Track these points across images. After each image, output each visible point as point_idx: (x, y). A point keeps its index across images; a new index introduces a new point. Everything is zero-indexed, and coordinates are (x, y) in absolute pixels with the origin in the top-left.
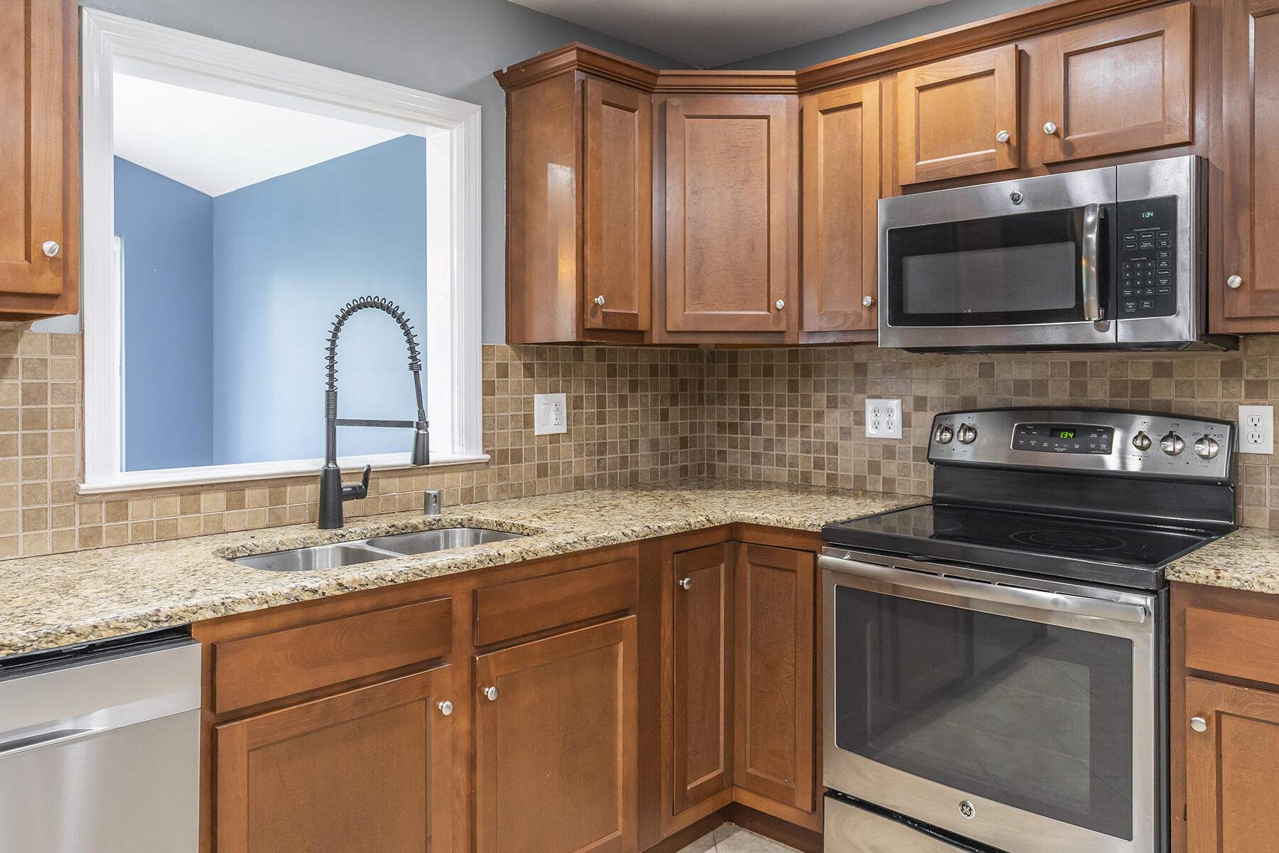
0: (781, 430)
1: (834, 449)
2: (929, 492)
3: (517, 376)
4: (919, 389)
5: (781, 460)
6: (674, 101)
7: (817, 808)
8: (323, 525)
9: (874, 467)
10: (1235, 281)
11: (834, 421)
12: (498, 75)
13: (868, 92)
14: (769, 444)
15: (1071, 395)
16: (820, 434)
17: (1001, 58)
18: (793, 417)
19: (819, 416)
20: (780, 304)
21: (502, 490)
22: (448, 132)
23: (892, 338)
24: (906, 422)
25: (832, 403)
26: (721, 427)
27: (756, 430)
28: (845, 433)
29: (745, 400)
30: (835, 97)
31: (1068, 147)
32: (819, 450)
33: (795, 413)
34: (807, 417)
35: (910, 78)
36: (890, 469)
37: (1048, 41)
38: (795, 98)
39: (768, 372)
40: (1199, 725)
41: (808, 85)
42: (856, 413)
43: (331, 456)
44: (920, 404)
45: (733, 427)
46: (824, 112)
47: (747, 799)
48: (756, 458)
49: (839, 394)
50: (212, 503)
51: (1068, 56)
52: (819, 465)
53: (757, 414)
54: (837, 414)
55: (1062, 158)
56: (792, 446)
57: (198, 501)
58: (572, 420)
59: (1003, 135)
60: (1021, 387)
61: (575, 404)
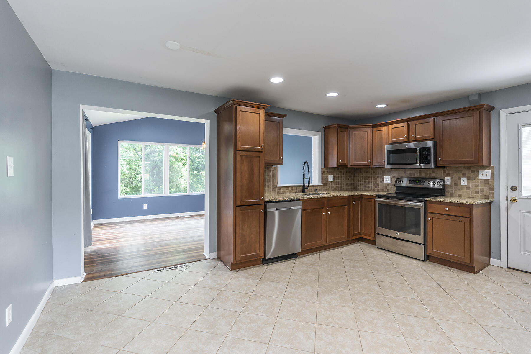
0: (369, 182)
1: (378, 185)
2: (395, 192)
3: (326, 172)
4: (394, 175)
5: (369, 187)
6: (351, 130)
7: (375, 237)
8: (303, 192)
9: (386, 188)
10: (440, 159)
11: (379, 180)
12: (324, 127)
13: (384, 128)
14: (367, 184)
15: (419, 176)
16: (376, 182)
17: (405, 124)
18: (371, 179)
19: (376, 179)
20: (369, 161)
21: (324, 190)
22: (316, 136)
23: (388, 167)
24: (391, 180)
25: (378, 177)
26: (358, 181)
27: (365, 181)
28: (381, 182)
29: (363, 177)
30: (379, 129)
31: (416, 138)
32: (376, 185)
33: (372, 179)
34: (374, 179)
35: (391, 127)
36: (388, 188)
37: (413, 122)
38: (372, 128)
39: (367, 172)
40: (430, 219)
41: (374, 126)
42: (383, 179)
43: (304, 183)
44: (394, 177)
45: (360, 181)
46: (376, 131)
47: (364, 237)
48: (365, 186)
49: (380, 176)
50: (290, 189)
51: (415, 125)
52: (376, 187)
53: (365, 179)
54: (379, 179)
55: (415, 140)
56: (371, 184)
57: (288, 189)
58: (334, 179)
59: (405, 136)
60: (411, 174)
61: (334, 177)
